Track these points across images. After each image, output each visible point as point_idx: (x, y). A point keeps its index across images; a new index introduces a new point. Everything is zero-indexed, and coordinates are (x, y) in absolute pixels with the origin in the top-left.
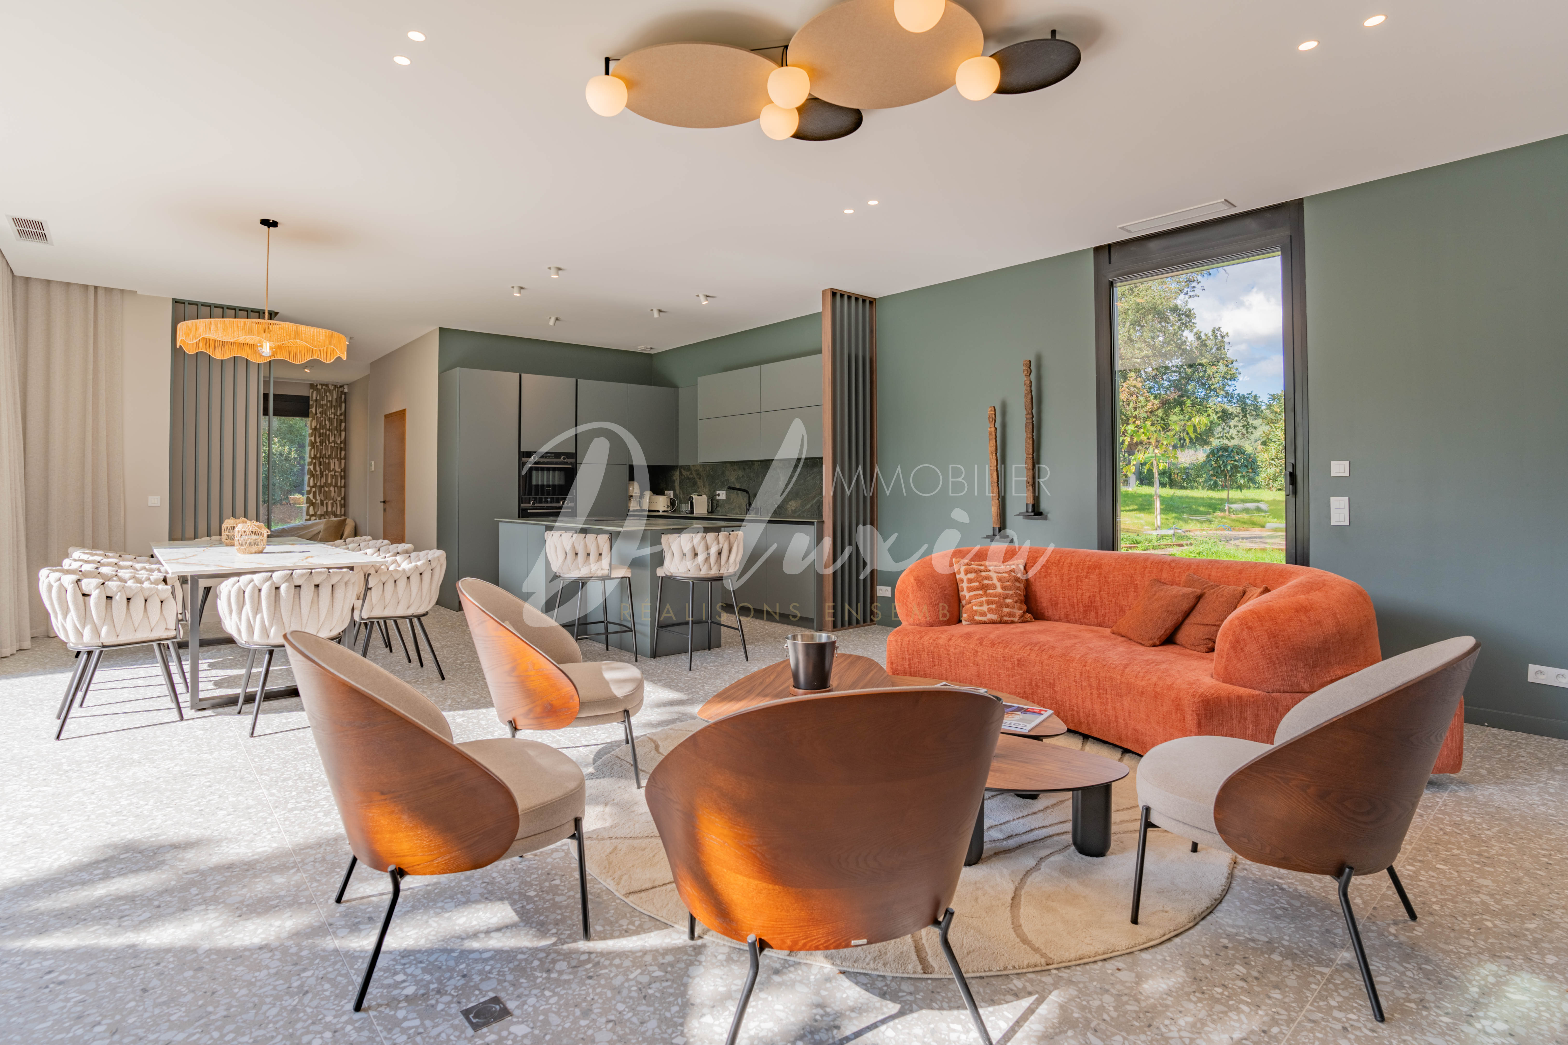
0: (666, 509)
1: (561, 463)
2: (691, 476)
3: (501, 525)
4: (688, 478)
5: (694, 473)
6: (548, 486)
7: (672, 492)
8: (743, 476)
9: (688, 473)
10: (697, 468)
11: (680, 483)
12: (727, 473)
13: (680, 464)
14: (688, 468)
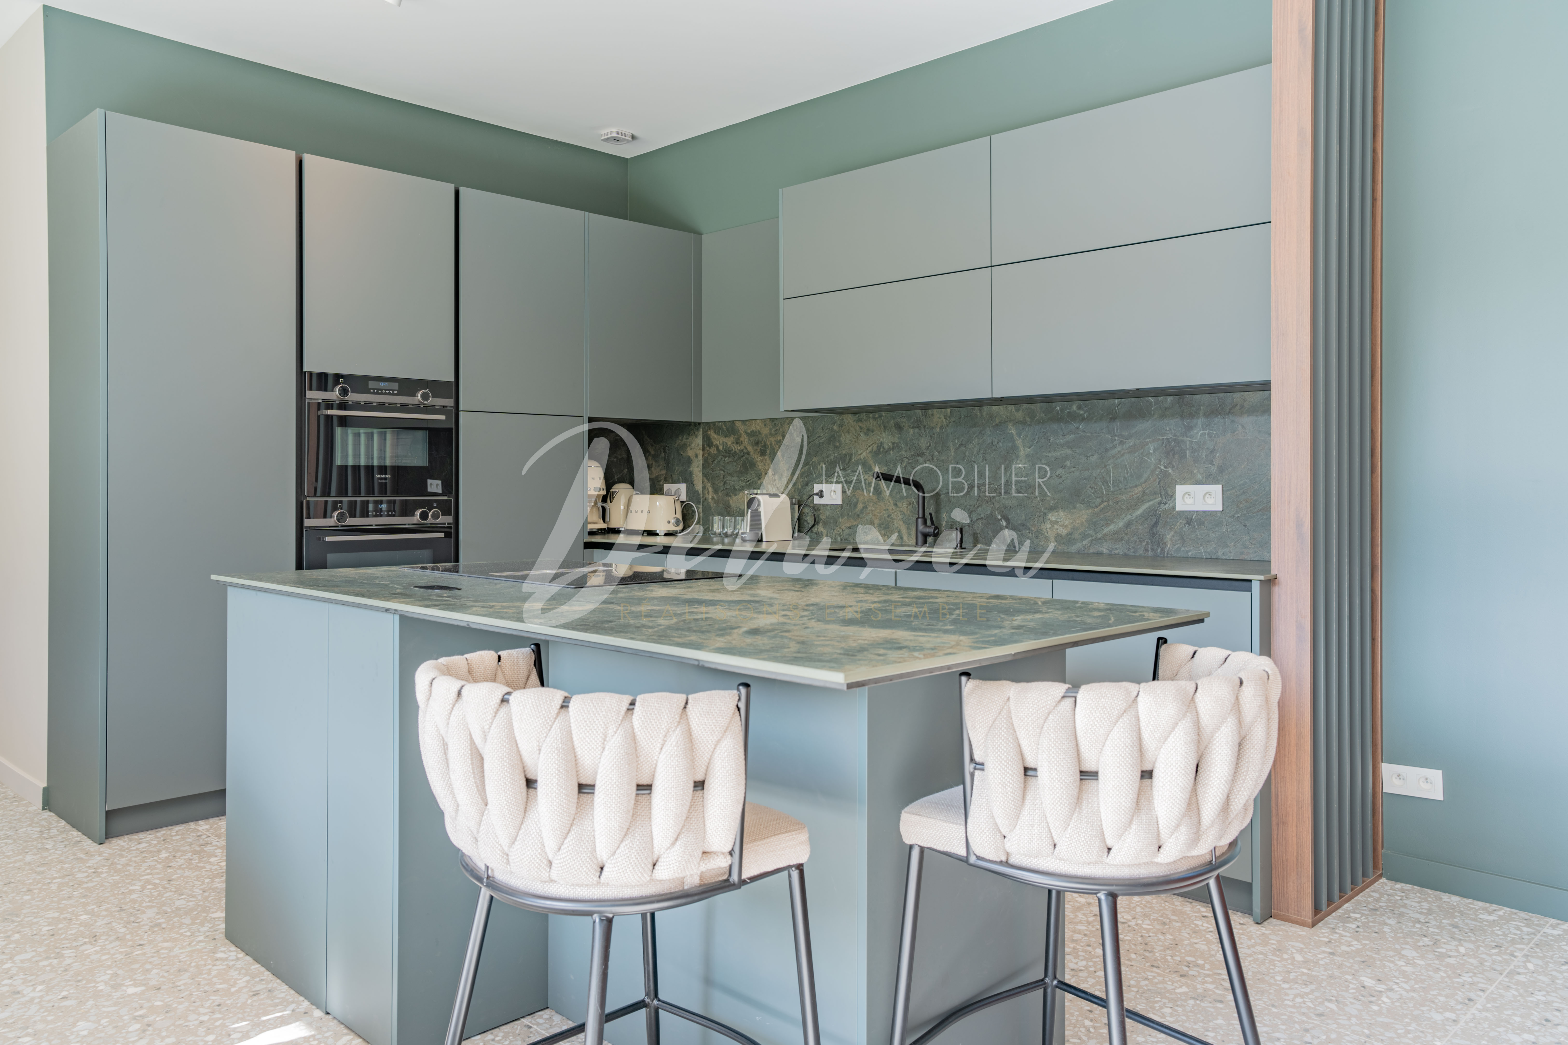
0: (672, 528)
1: (415, 408)
2: (738, 448)
3: (234, 598)
4: (729, 453)
5: (745, 439)
6: (383, 469)
7: (682, 487)
8: (895, 446)
9: (729, 441)
10: (754, 427)
11: (706, 465)
12: (846, 438)
13: (705, 419)
14: (728, 429)
